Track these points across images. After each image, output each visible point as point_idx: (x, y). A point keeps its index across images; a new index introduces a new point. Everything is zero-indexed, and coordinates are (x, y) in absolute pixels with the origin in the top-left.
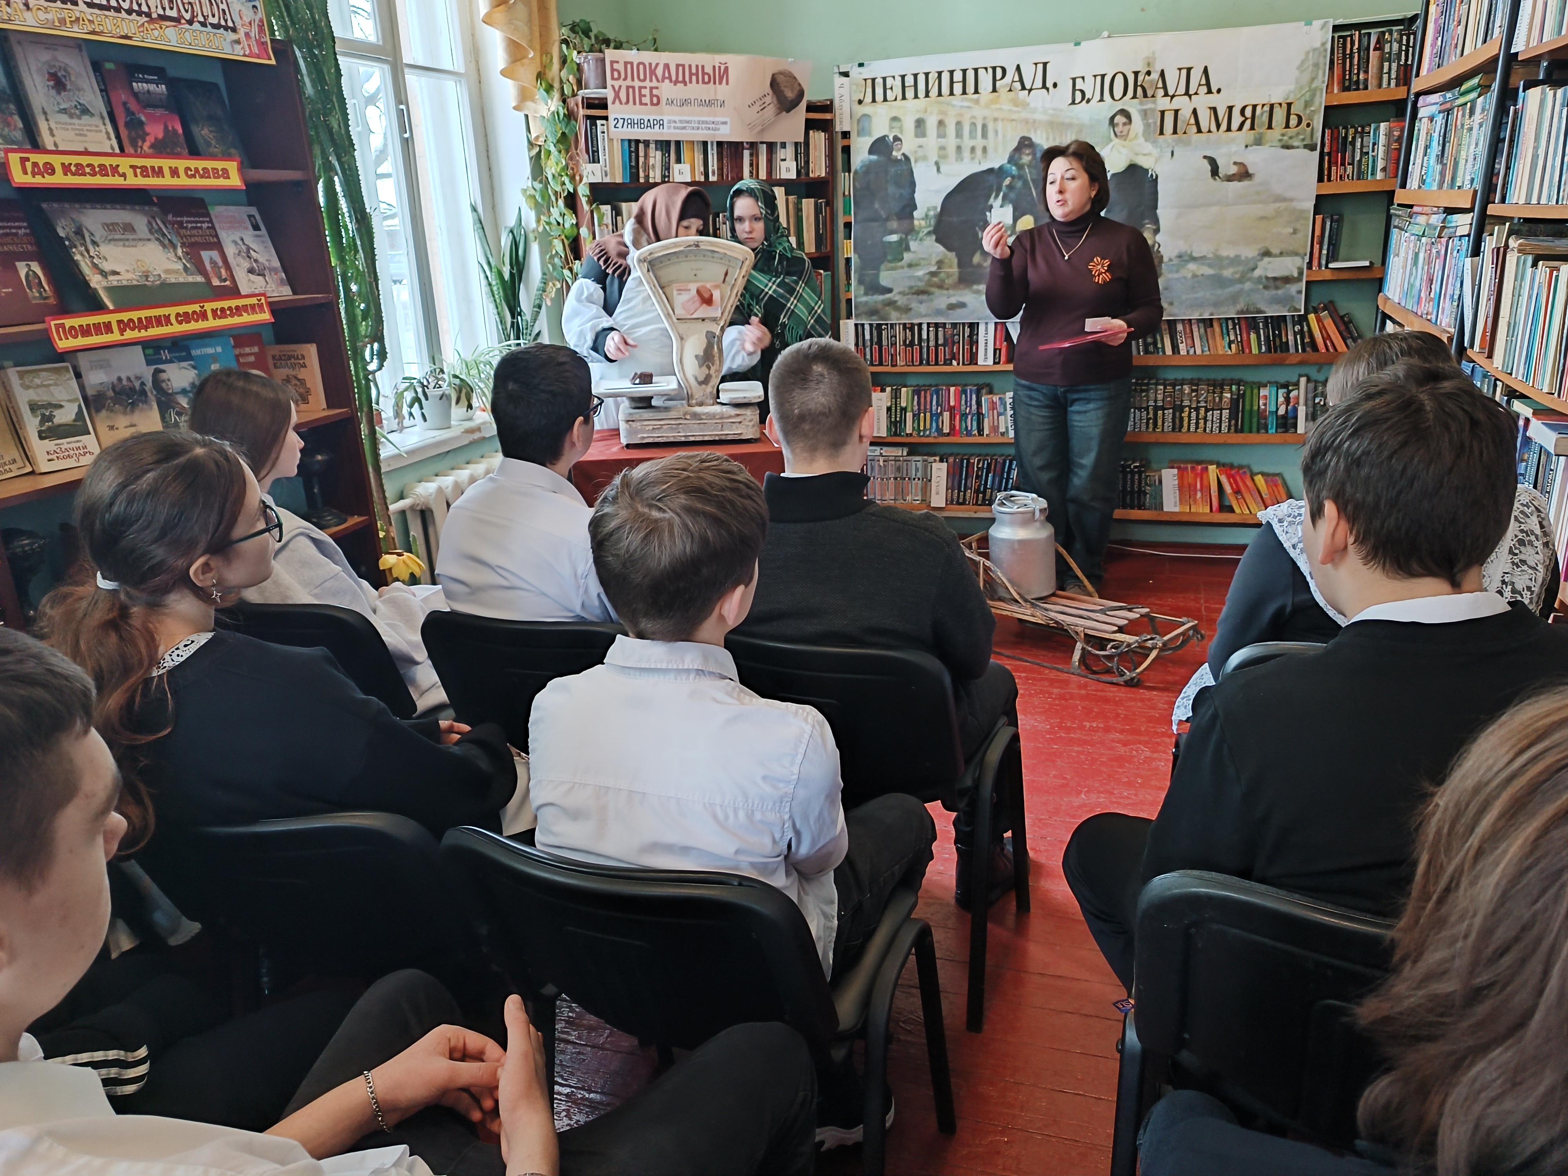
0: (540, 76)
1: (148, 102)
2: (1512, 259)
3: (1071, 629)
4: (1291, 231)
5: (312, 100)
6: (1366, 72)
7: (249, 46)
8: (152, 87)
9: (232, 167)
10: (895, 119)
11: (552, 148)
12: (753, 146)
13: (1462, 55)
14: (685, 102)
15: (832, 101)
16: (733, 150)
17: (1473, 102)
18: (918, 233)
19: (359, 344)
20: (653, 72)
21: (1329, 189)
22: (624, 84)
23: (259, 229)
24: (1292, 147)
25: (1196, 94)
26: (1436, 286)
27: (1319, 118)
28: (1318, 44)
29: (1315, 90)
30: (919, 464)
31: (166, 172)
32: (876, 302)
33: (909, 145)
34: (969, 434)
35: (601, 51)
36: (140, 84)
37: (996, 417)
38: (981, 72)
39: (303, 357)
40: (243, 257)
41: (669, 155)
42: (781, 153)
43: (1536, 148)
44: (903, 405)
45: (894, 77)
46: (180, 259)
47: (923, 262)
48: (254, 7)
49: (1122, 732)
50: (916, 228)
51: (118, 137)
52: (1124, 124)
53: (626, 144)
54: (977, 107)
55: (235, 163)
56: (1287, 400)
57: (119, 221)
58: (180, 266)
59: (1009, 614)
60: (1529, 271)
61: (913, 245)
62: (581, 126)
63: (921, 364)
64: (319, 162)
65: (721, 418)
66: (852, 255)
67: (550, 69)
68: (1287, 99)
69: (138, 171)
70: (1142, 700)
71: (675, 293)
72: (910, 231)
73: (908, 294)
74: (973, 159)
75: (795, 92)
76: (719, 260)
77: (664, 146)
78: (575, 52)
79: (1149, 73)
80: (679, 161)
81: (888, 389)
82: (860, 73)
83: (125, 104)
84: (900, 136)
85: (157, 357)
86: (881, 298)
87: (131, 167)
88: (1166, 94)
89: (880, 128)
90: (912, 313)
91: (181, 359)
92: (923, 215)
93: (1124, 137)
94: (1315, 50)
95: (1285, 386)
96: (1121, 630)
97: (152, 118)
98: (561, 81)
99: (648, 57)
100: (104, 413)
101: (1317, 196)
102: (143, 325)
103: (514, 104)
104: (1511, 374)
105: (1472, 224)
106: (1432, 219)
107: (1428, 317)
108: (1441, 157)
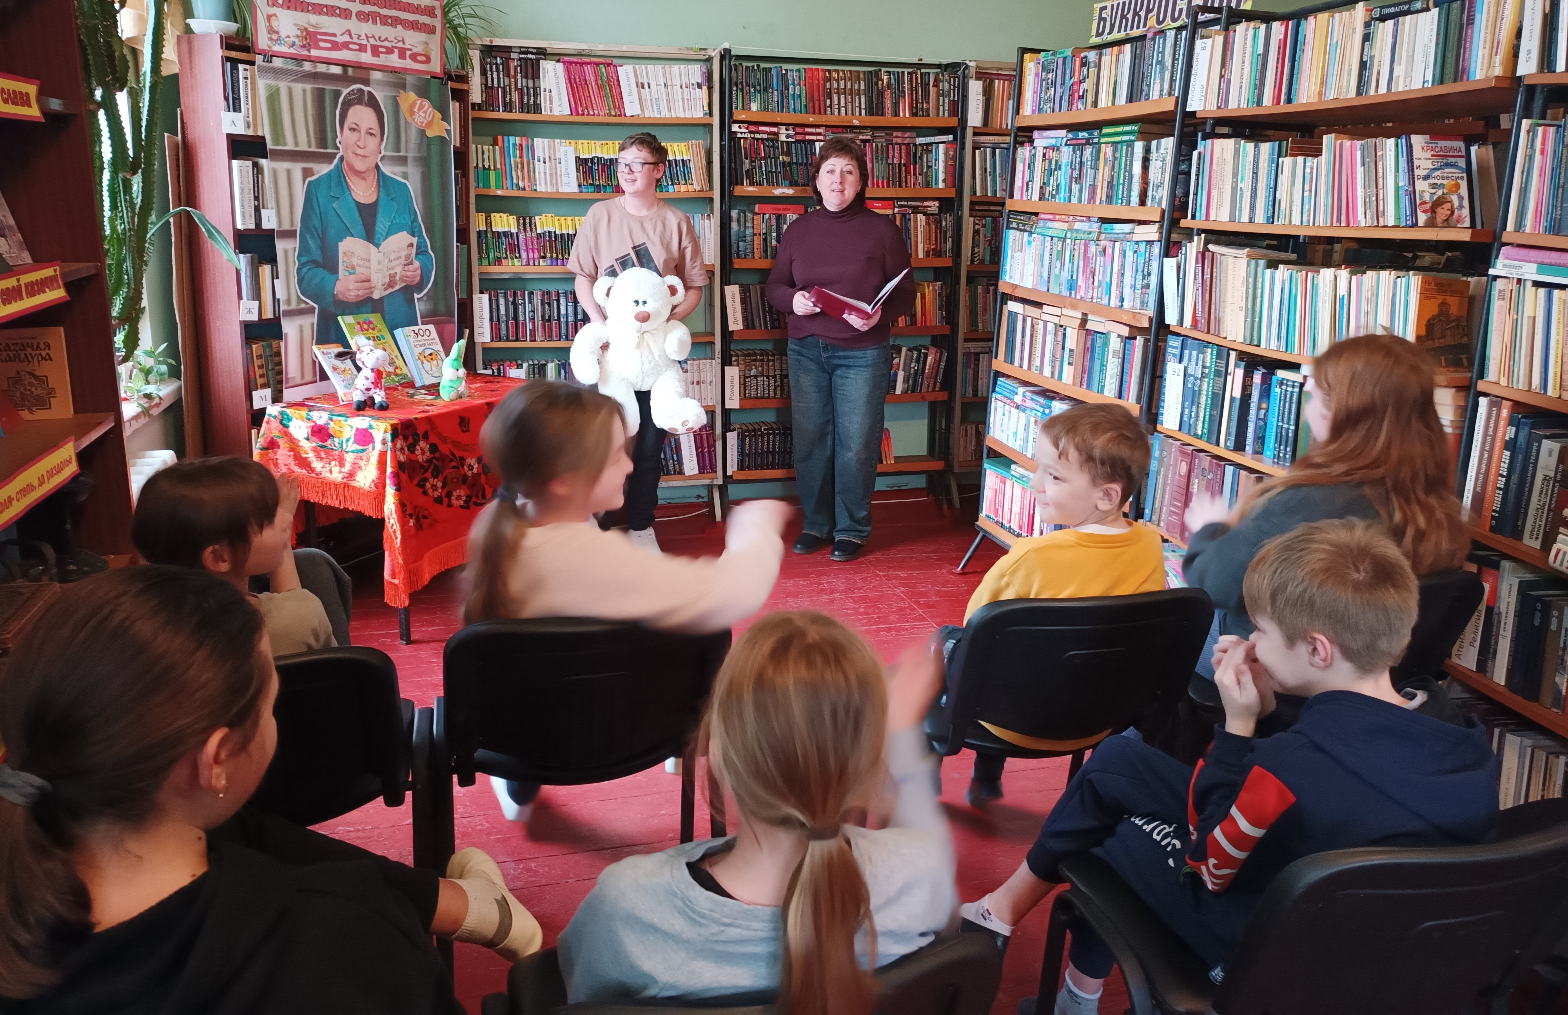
2: (1237, 262)
9: (33, 91)
13: (1095, 107)
15: (467, 72)
43: (1237, 182)
60: (1265, 271)
63: (561, 339)
105: (1161, 233)
106: (1077, 226)
107: (1095, 301)
108: (1079, 179)
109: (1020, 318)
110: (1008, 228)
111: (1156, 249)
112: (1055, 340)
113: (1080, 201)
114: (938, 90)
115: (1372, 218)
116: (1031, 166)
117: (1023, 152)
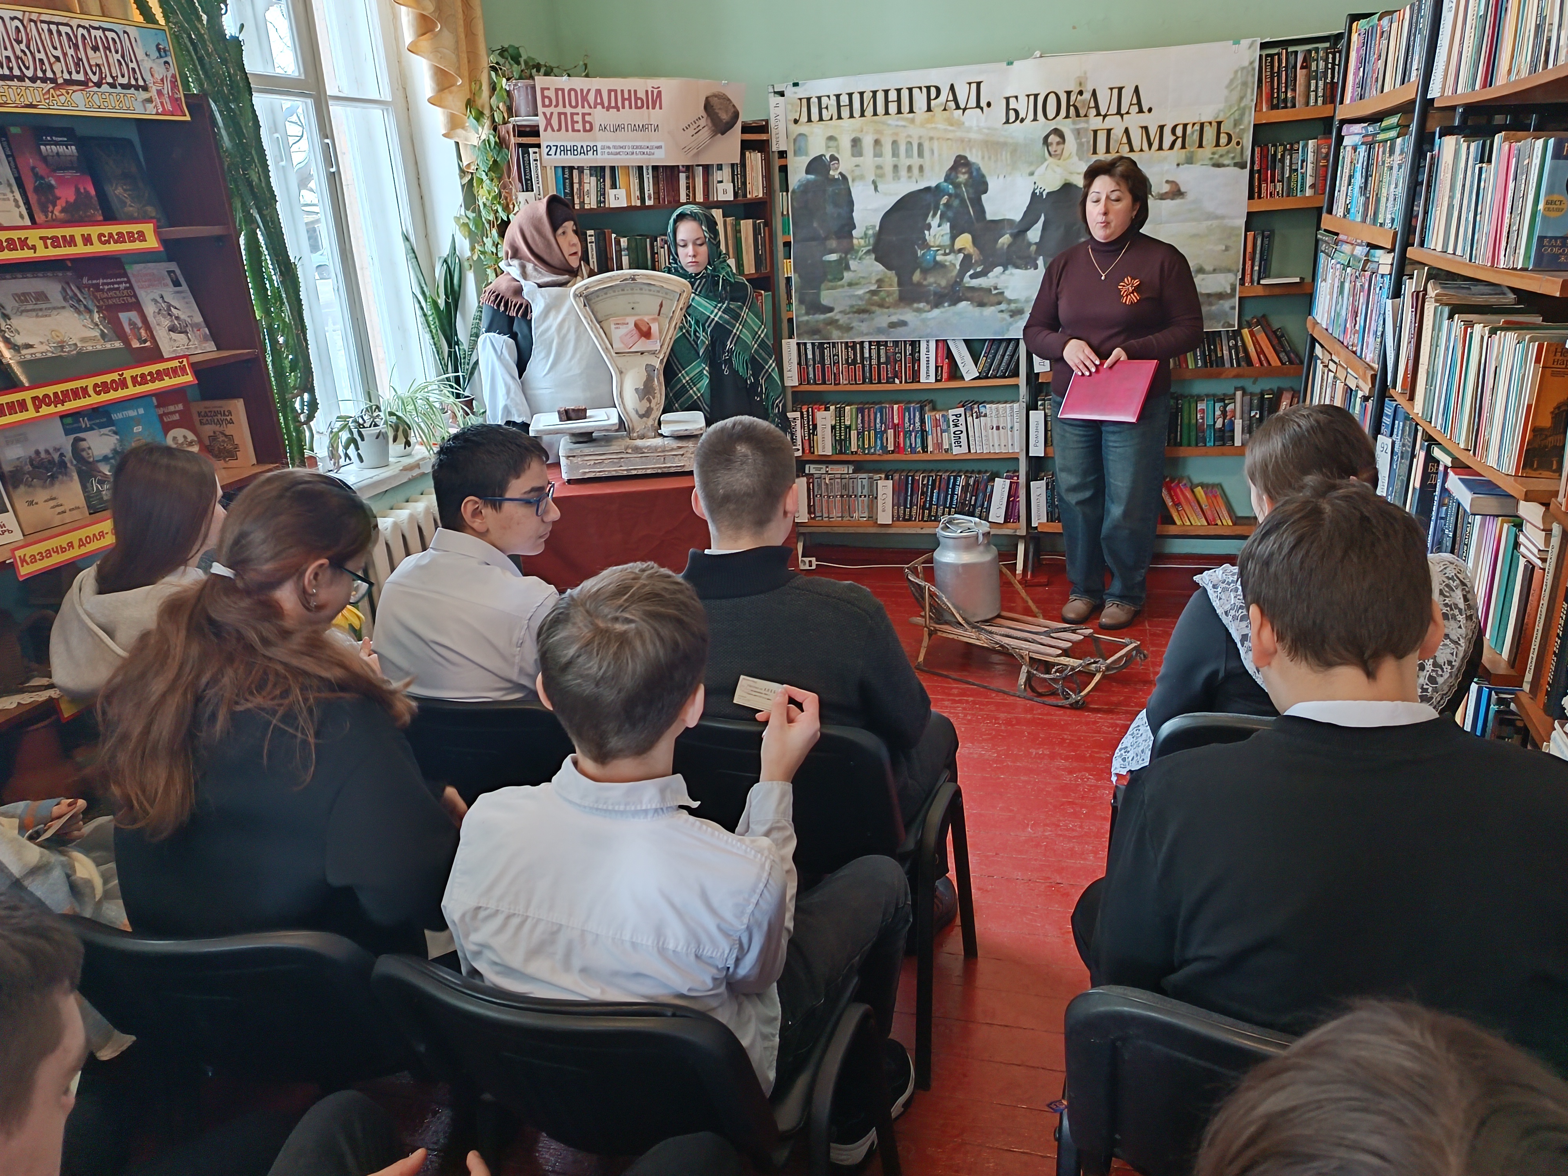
0: (469, 104)
1: (57, 165)
2: (1430, 308)
3: (1016, 652)
4: (1224, 248)
5: (230, 154)
6: (1294, 90)
7: (162, 103)
8: (62, 149)
9: (148, 229)
10: (831, 138)
11: (484, 177)
12: (689, 169)
13: (1382, 92)
14: (618, 128)
15: (767, 121)
16: (669, 173)
17: (1393, 140)
18: (857, 252)
19: (288, 396)
20: (585, 99)
21: (1259, 206)
22: (556, 111)
23: (180, 285)
24: (1224, 166)
25: (1128, 113)
26: (1360, 319)
27: (1248, 137)
28: (1246, 63)
29: (1244, 108)
30: (865, 482)
31: (79, 240)
32: (817, 321)
33: (846, 165)
34: (913, 451)
35: (531, 77)
36: (48, 147)
37: (939, 434)
38: (916, 92)
39: (230, 413)
40: (163, 315)
41: (604, 181)
42: (718, 175)
43: (1451, 198)
44: (848, 423)
45: (829, 97)
46: (97, 325)
47: (863, 281)
48: (166, 63)
49: (1066, 758)
50: (855, 247)
51: (27, 203)
52: (1058, 143)
53: (560, 171)
54: (912, 126)
55: (152, 225)
56: (1224, 413)
57: (31, 291)
58: (97, 333)
59: (955, 637)
60: (1446, 323)
61: (853, 264)
62: (513, 154)
63: (864, 382)
64: (239, 215)
65: (663, 451)
66: (792, 274)
67: (480, 97)
68: (1217, 117)
69: (49, 242)
70: (1087, 724)
71: (613, 326)
72: (850, 250)
73: (849, 313)
74: (910, 177)
75: (730, 114)
76: (656, 293)
77: (598, 171)
78: (504, 80)
79: (1081, 93)
80: (614, 186)
81: (832, 408)
82: (795, 93)
83: (33, 169)
84: (836, 155)
85: (75, 425)
86: (822, 317)
87: (41, 238)
88: (1098, 114)
89: (817, 147)
90: (854, 331)
91: (102, 426)
92: (863, 234)
93: (1059, 156)
94: (1243, 68)
95: (1223, 400)
96: (1066, 653)
97: (61, 181)
98: (491, 109)
99: (579, 83)
100: (22, 489)
101: (1249, 214)
102: (58, 399)
103: (444, 132)
104: (1430, 422)
105: (1392, 265)
106: (1356, 251)
107: (1353, 349)
108: (1364, 189)
110: (1322, 251)
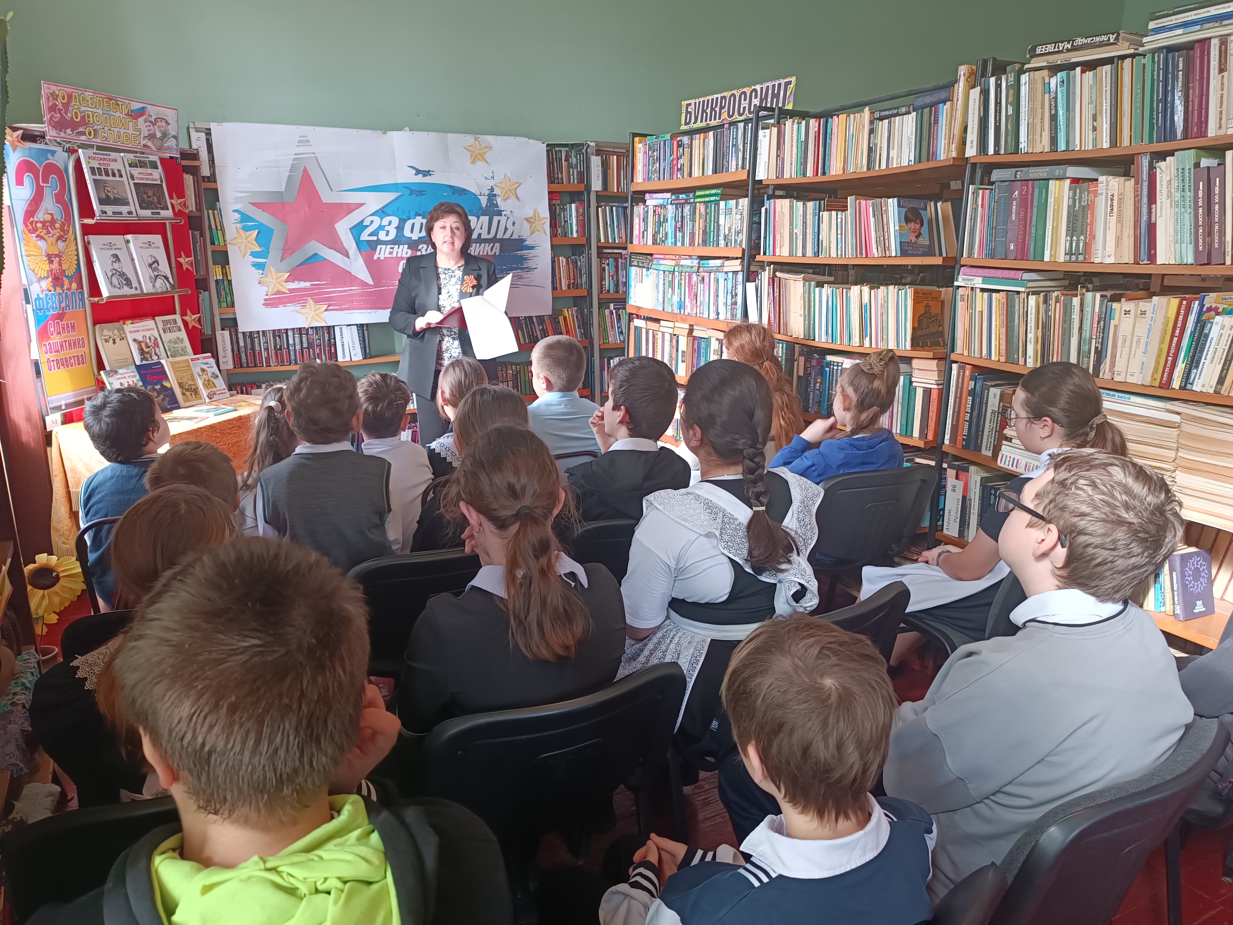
2: (796, 284)
6: (562, 173)
13: (691, 176)
17: (715, 202)
21: (555, 241)
43: (793, 229)
60: (816, 289)
63: (291, 364)
104: (814, 340)
105: (743, 266)
106: (683, 262)
107: (698, 315)
108: (682, 229)
109: (644, 331)
110: (630, 266)
111: (740, 277)
112: (671, 345)
113: (683, 244)
114: (569, 164)
115: (882, 251)
116: (645, 220)
117: (639, 210)
